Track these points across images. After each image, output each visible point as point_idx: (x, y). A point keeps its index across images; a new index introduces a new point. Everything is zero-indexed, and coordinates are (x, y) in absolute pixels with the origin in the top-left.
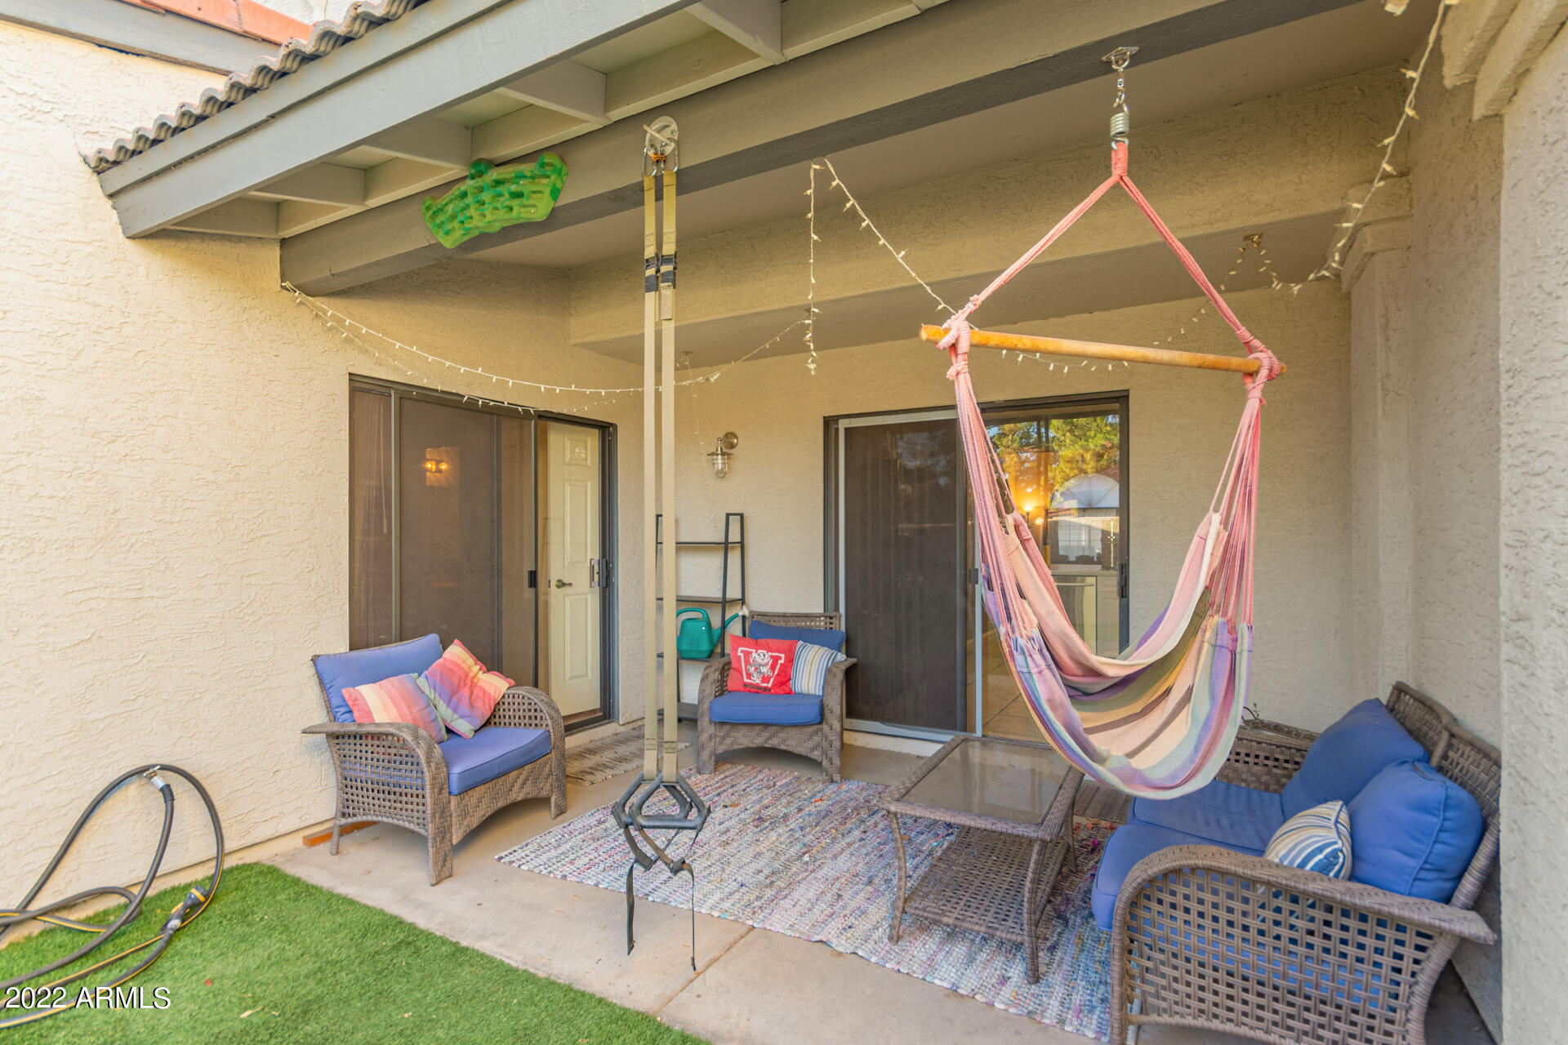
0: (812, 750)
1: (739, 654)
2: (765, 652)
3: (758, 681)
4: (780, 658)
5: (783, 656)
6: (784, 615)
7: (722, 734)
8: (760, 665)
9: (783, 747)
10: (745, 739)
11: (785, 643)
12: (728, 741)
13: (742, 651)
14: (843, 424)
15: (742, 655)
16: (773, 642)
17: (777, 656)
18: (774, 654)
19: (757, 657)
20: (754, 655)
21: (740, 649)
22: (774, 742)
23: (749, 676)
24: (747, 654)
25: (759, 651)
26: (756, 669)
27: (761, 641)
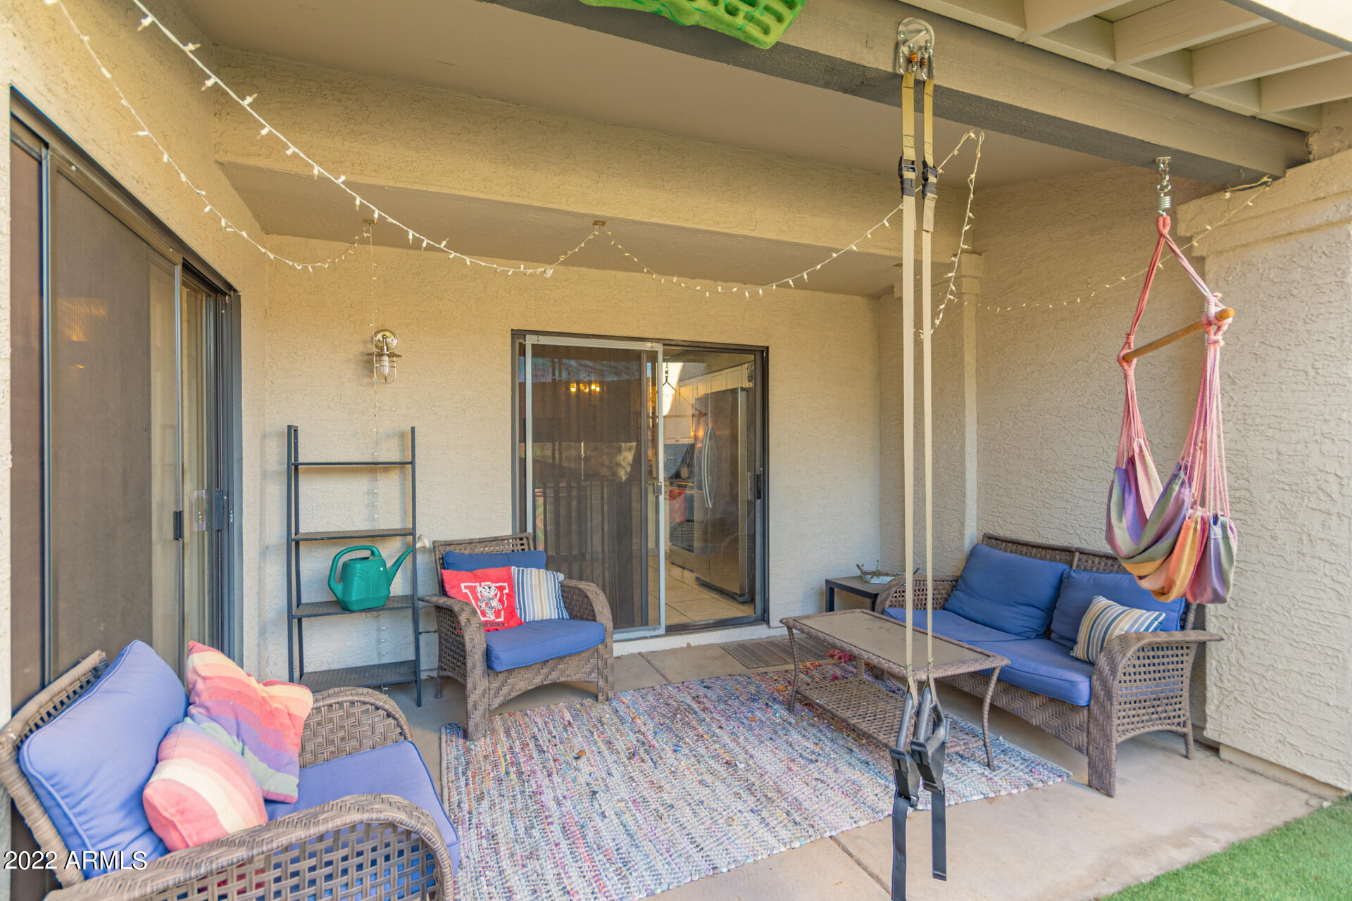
0: (590, 673)
1: (464, 591)
2: (490, 583)
3: (493, 617)
4: (504, 588)
5: (506, 584)
6: (471, 542)
7: (497, 685)
8: (490, 599)
9: (562, 679)
10: (522, 683)
11: (500, 571)
12: (505, 690)
13: (466, 587)
14: (530, 340)
15: (467, 591)
16: (492, 572)
17: (500, 586)
18: (498, 585)
19: (483, 591)
20: (479, 589)
21: (463, 585)
22: (554, 677)
23: (484, 614)
24: (473, 589)
25: (483, 584)
26: (487, 604)
27: (479, 572)
